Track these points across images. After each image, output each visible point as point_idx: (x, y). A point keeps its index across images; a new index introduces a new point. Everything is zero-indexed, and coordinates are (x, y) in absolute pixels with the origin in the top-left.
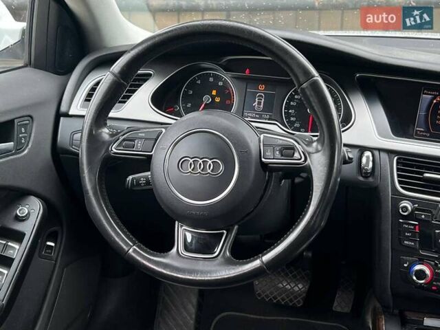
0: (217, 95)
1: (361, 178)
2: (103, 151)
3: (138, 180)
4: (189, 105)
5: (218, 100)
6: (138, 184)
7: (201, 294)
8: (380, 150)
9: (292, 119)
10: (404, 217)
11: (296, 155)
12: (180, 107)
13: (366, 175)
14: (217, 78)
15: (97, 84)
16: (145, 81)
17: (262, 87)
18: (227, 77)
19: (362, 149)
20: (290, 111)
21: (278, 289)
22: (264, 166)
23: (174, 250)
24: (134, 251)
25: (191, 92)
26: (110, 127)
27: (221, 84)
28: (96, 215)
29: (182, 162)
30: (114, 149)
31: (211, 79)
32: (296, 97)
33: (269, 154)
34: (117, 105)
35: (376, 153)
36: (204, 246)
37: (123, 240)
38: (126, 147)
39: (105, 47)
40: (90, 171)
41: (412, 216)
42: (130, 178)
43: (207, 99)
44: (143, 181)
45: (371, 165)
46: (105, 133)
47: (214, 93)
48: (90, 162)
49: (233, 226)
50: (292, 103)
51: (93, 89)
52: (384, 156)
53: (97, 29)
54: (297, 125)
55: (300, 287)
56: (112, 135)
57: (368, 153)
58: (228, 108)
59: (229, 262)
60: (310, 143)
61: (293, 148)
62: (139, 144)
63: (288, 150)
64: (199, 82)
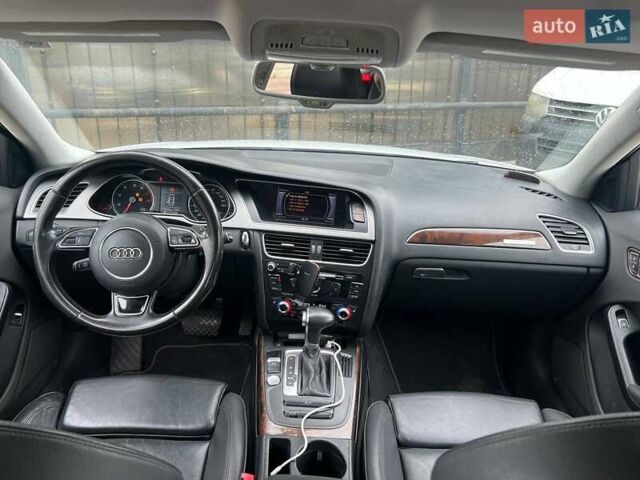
0: (140, 196)
1: (243, 250)
2: (52, 247)
3: (81, 264)
4: (119, 204)
5: (140, 200)
6: (82, 267)
7: (145, 339)
8: (253, 230)
9: (196, 211)
10: (271, 272)
11: (193, 241)
12: (113, 206)
13: (246, 247)
14: (139, 184)
15: (46, 193)
16: (83, 189)
17: (172, 190)
18: (146, 184)
19: (242, 230)
20: (194, 206)
21: (199, 326)
22: (172, 249)
23: (112, 313)
24: (81, 316)
25: (120, 195)
26: (55, 229)
27: (142, 188)
28: (50, 293)
29: (112, 252)
30: (60, 245)
31: (135, 185)
33: (174, 241)
34: (63, 209)
35: (251, 232)
36: (134, 307)
37: (72, 309)
38: (69, 243)
39: (49, 166)
40: (43, 262)
41: (275, 271)
42: (75, 263)
43: (132, 200)
44: (85, 264)
45: (248, 240)
46: (52, 234)
47: (137, 195)
48: (42, 257)
49: (153, 292)
51: (42, 198)
52: (256, 234)
53: (41, 152)
54: (199, 215)
55: (215, 322)
56: (57, 235)
57: (245, 233)
58: (147, 206)
59: (152, 317)
60: (201, 232)
61: (190, 236)
62: (79, 240)
63: (187, 238)
64: (125, 188)
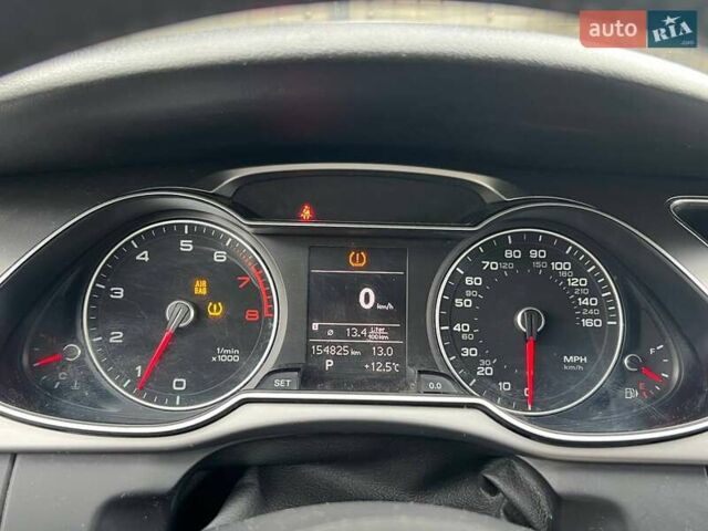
0: (213, 295)
4: (117, 337)
5: (215, 310)
9: (467, 352)
14: (206, 239)
18: (239, 237)
20: (457, 328)
25: (120, 293)
27: (219, 257)
31: (186, 246)
32: (469, 281)
43: (178, 313)
47: (201, 288)
50: (459, 302)
54: (485, 370)
64: (144, 256)
